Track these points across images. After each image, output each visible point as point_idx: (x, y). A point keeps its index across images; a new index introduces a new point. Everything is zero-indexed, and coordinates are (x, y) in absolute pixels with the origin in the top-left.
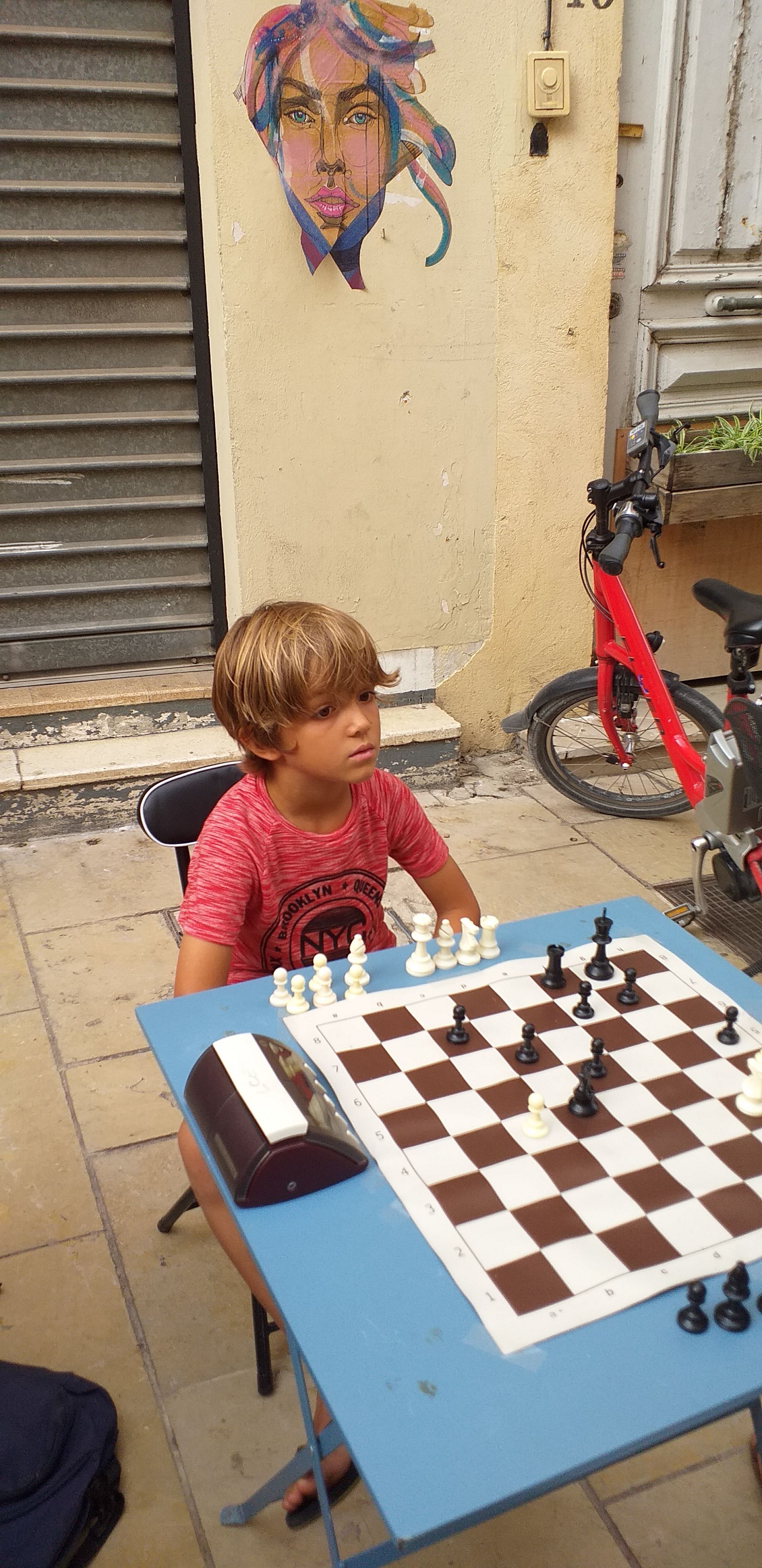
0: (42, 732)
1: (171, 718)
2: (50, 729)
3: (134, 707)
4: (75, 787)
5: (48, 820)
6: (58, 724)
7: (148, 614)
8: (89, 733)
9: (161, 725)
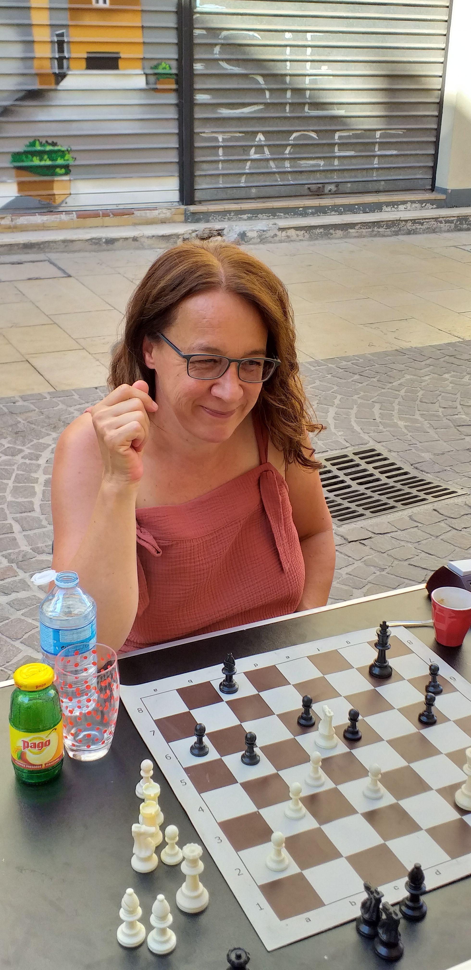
0: (393, 207)
1: (426, 205)
2: (396, 206)
3: (417, 201)
4: (411, 220)
5: (403, 230)
6: (398, 205)
7: (415, 174)
8: (405, 208)
9: (423, 207)
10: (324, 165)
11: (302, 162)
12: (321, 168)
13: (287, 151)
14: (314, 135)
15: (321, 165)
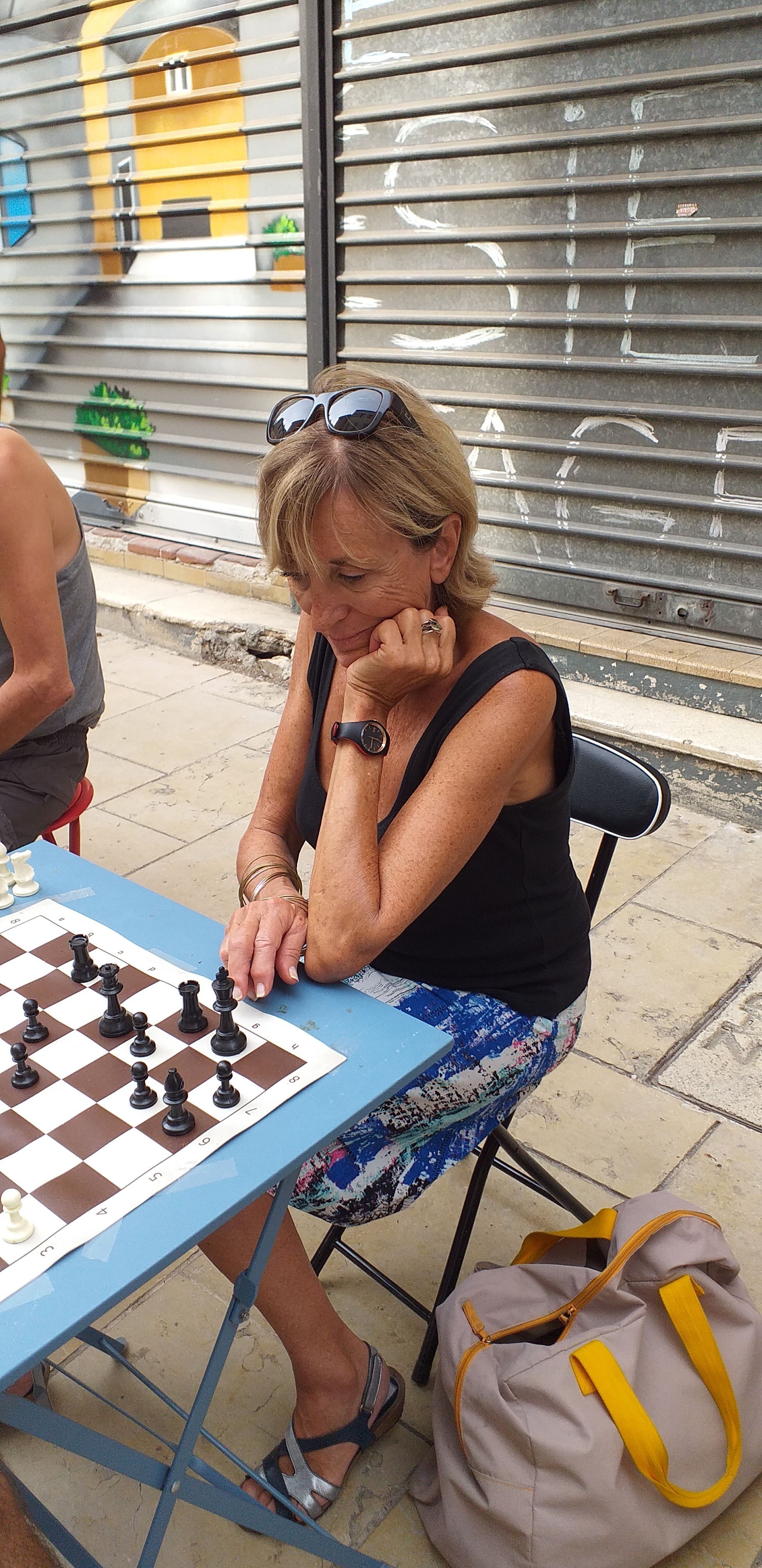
10: (673, 531)
11: (606, 510)
12: (662, 539)
13: (563, 472)
14: (644, 430)
15: (666, 529)
